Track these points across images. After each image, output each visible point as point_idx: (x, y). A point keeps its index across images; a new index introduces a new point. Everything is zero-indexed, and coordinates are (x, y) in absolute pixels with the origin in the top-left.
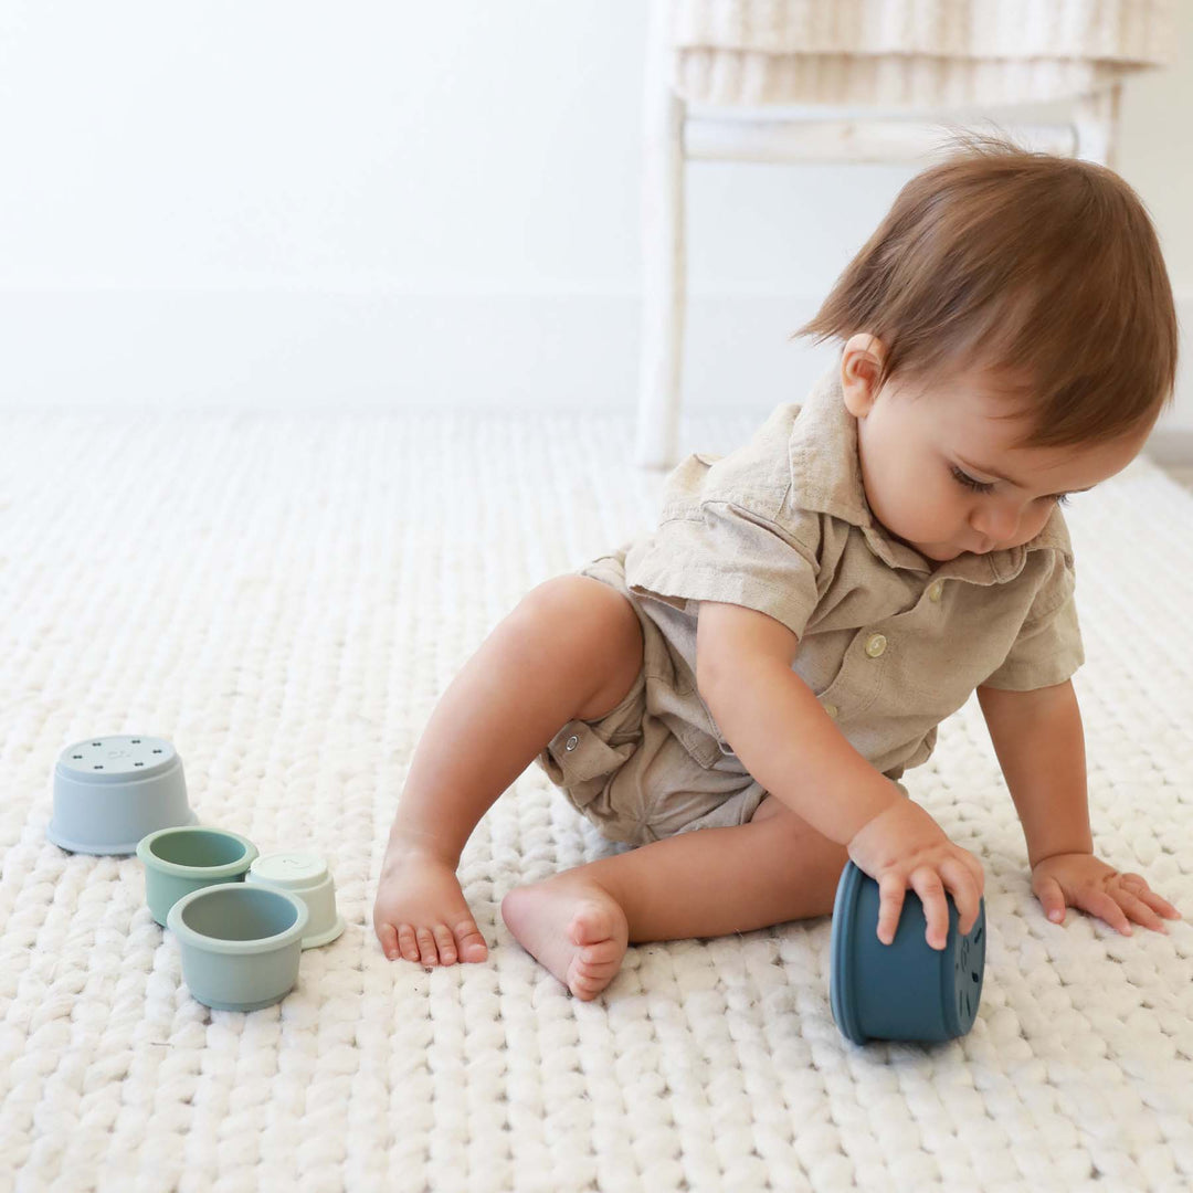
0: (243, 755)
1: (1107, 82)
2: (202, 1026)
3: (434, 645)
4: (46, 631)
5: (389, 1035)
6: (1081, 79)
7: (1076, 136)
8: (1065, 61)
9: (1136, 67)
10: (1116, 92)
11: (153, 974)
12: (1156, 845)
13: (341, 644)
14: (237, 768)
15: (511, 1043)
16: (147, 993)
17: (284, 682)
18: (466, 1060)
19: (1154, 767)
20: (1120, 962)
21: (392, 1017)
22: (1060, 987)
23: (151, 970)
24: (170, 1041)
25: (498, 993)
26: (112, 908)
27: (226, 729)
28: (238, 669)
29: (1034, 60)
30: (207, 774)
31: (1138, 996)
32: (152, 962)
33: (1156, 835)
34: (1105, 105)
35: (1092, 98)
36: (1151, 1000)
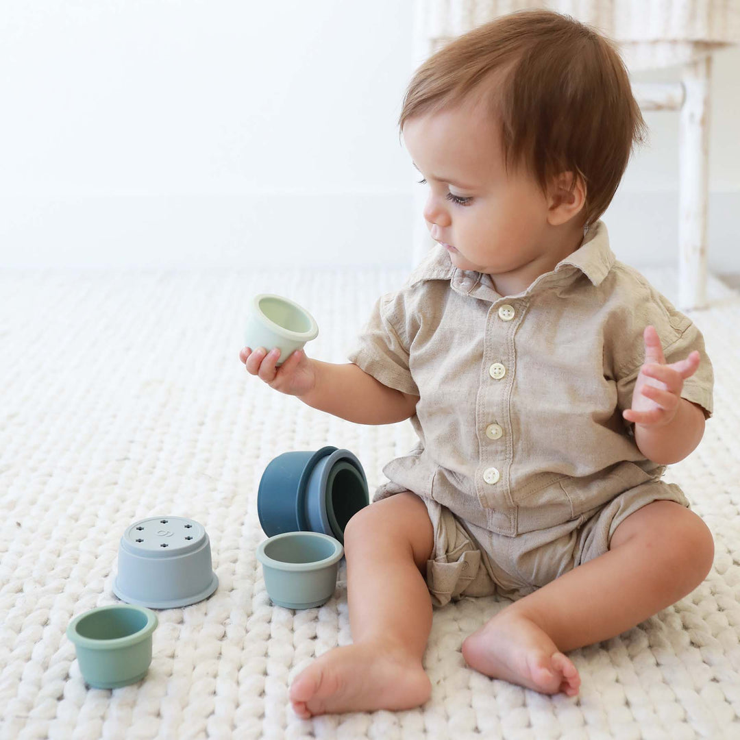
0: (123, 501)
1: (703, 55)
2: (56, 701)
3: (263, 423)
4: (12, 417)
5: (183, 708)
6: (685, 53)
7: (684, 88)
8: (674, 42)
9: (720, 45)
10: (709, 61)
11: (30, 662)
12: (730, 559)
13: (202, 424)
14: (117, 511)
15: (268, 712)
16: (23, 677)
17: (160, 450)
18: (234, 727)
19: (731, 503)
20: (699, 647)
21: (188, 693)
22: (655, 667)
23: (29, 659)
24: (31, 714)
25: (266, 674)
26: (13, 613)
27: (116, 483)
28: (132, 442)
29: (655, 42)
30: (97, 516)
31: (710, 673)
32: (31, 653)
33: (730, 552)
34: (702, 68)
35: (694, 64)
36: (719, 676)
